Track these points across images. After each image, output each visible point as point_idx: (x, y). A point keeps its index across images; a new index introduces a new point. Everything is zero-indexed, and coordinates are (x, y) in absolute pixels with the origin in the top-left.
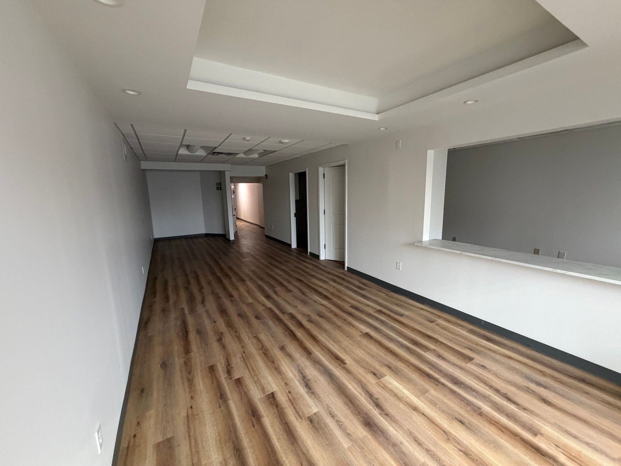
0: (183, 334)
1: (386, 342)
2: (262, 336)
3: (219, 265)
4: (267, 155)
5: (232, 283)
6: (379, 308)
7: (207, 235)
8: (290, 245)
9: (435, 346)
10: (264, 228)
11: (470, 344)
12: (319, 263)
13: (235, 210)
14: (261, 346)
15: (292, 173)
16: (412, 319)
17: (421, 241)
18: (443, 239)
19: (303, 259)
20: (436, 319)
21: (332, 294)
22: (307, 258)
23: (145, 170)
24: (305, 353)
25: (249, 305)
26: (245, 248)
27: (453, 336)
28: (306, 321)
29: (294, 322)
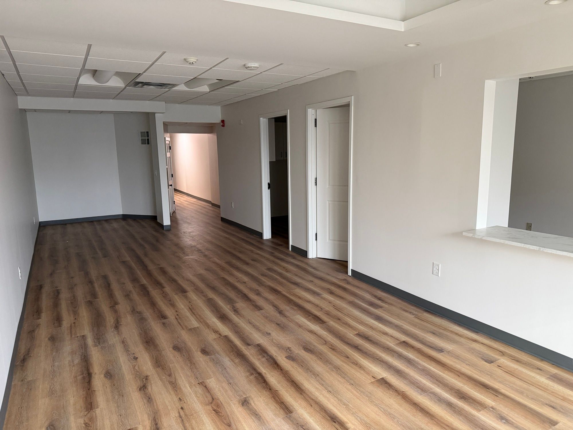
0: (84, 378)
1: (414, 394)
2: (212, 383)
3: (145, 267)
4: (224, 88)
5: (165, 296)
6: (404, 338)
7: (125, 217)
8: (261, 235)
9: (494, 401)
10: (219, 207)
11: (553, 399)
12: (307, 264)
13: (172, 177)
14: (210, 399)
15: (264, 117)
16: (457, 357)
17: (473, 230)
18: (510, 225)
19: (282, 256)
20: (497, 357)
21: (328, 313)
22: (287, 255)
23: (25, 110)
24: (282, 412)
25: (193, 331)
26: (188, 239)
27: (525, 385)
28: (285, 359)
29: (264, 359)
